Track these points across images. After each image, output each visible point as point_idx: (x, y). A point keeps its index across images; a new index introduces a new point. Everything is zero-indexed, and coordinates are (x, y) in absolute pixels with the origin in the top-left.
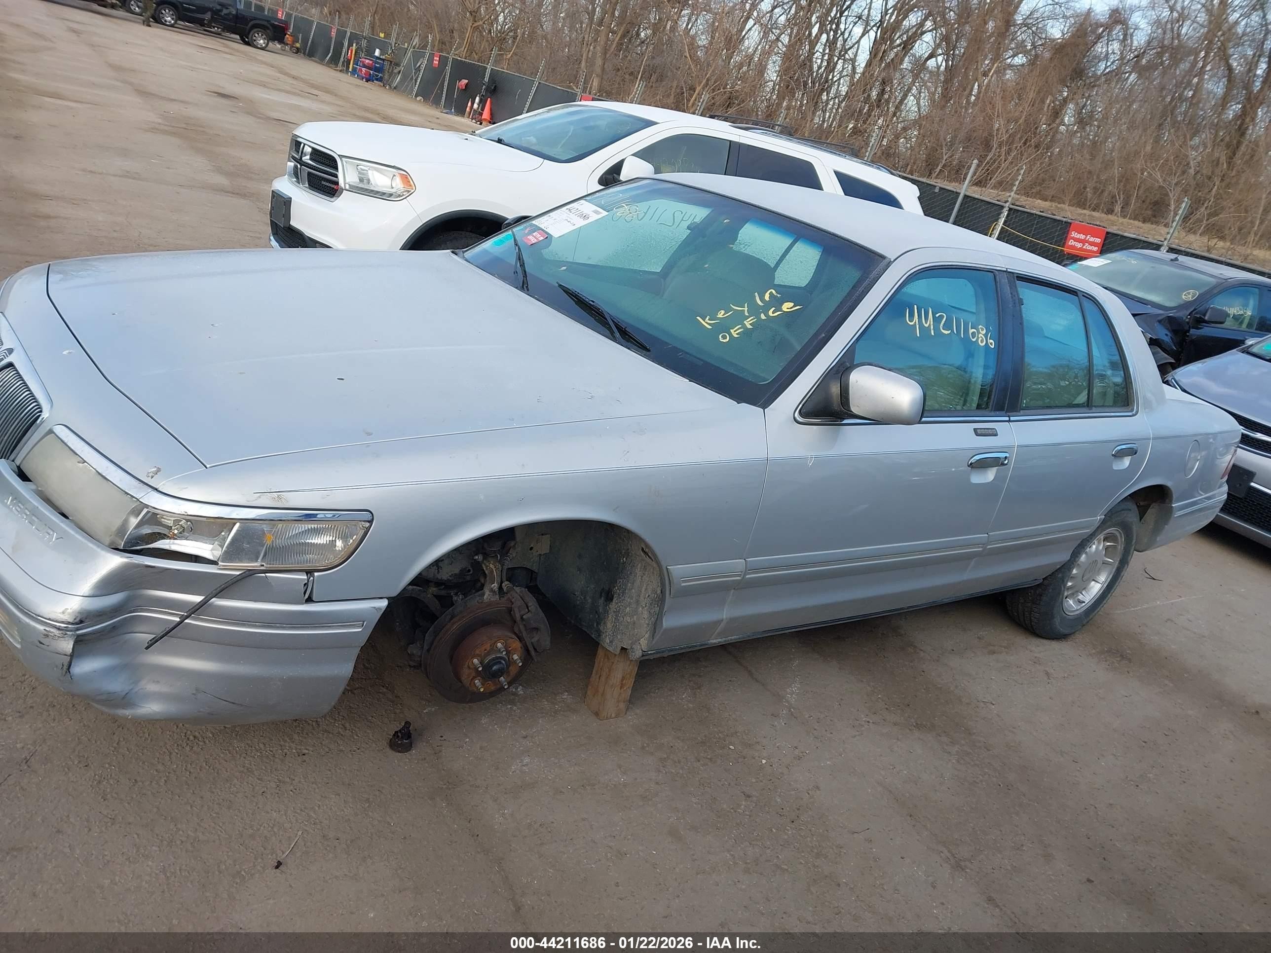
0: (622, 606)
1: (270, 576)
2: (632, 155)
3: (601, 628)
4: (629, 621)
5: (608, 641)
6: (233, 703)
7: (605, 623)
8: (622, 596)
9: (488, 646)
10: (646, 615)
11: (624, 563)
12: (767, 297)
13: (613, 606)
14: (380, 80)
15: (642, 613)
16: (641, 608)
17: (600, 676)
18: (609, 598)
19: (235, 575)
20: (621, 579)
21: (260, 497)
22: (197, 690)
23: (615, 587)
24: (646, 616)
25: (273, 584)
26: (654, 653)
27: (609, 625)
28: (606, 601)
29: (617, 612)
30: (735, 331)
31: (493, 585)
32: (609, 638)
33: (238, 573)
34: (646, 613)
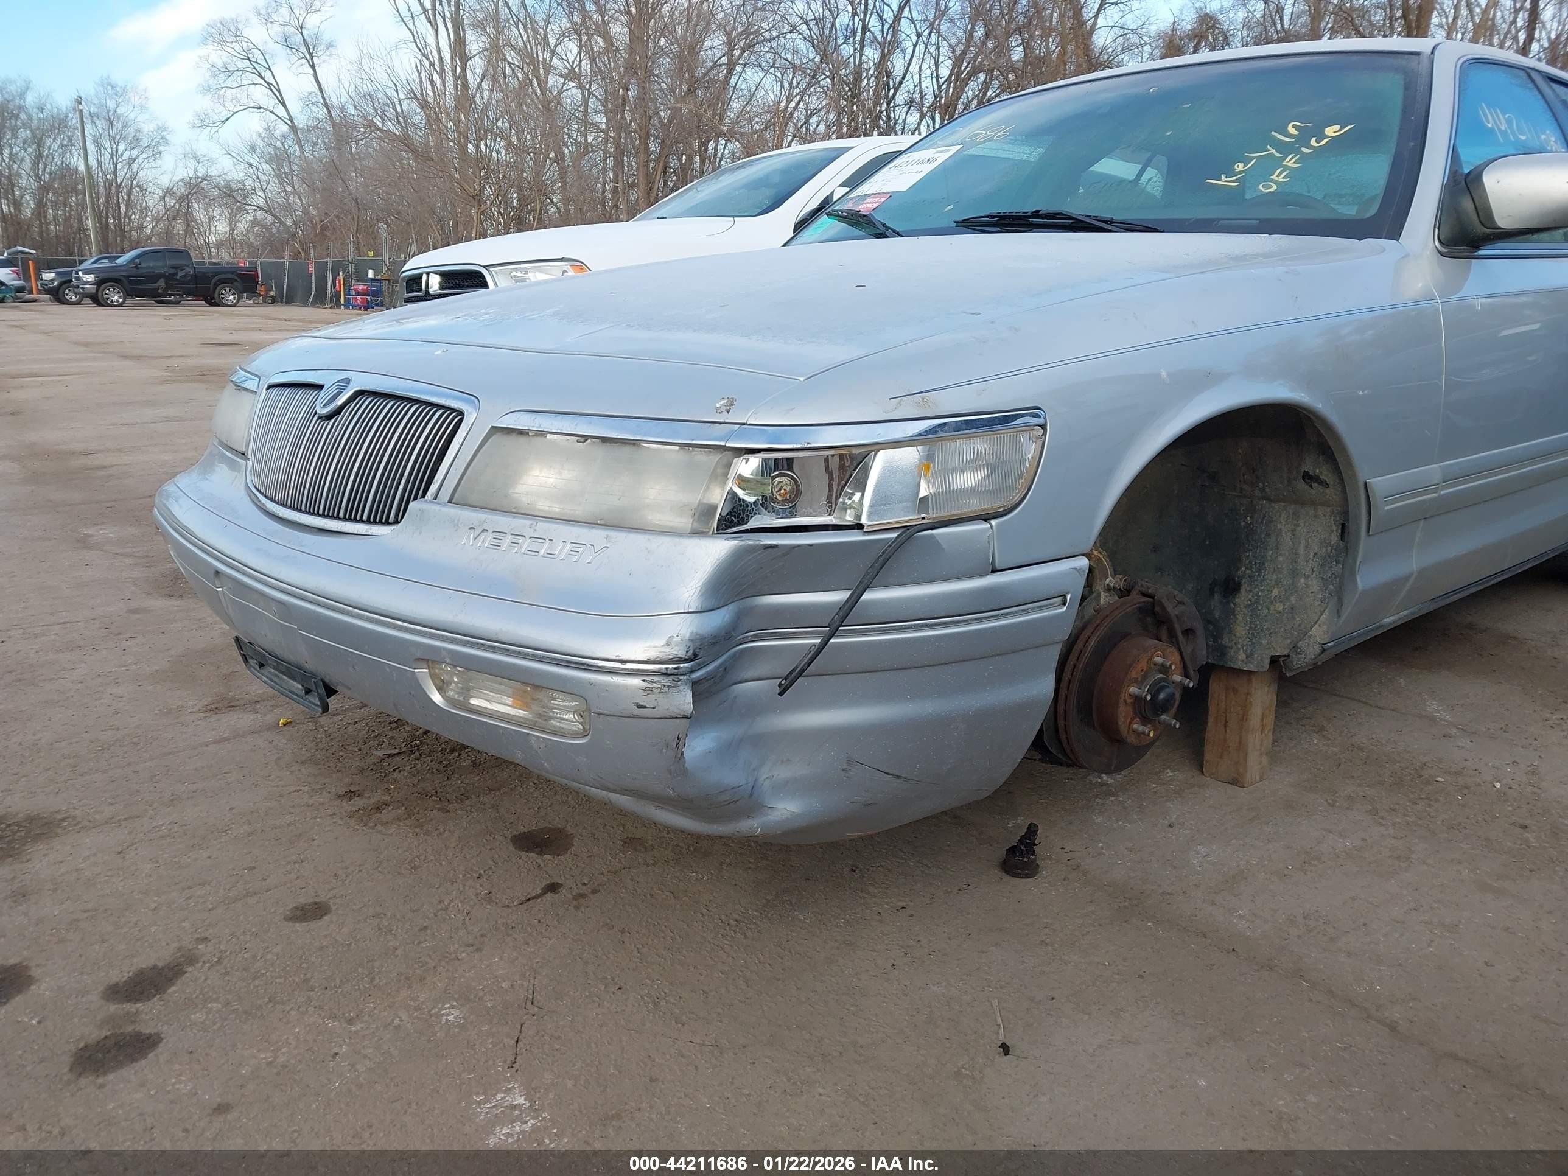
0: (1262, 591)
1: (940, 534)
2: (840, 186)
3: (1225, 641)
4: (1281, 609)
5: (1242, 656)
6: (898, 777)
7: (1231, 632)
8: (1259, 576)
9: (1143, 664)
10: (1315, 585)
11: (1248, 526)
12: (1293, 131)
13: (1243, 598)
14: (381, 304)
15: (1307, 586)
16: (1302, 580)
17: (1226, 722)
18: (1230, 588)
19: (891, 539)
20: (1250, 550)
21: (899, 403)
22: (849, 762)
23: (1238, 569)
24: (1315, 588)
25: (944, 546)
26: (1334, 646)
27: (1241, 630)
28: (1225, 597)
29: (1253, 607)
30: (1278, 176)
31: (1108, 580)
32: (1245, 652)
33: (894, 535)
34: (1315, 582)
